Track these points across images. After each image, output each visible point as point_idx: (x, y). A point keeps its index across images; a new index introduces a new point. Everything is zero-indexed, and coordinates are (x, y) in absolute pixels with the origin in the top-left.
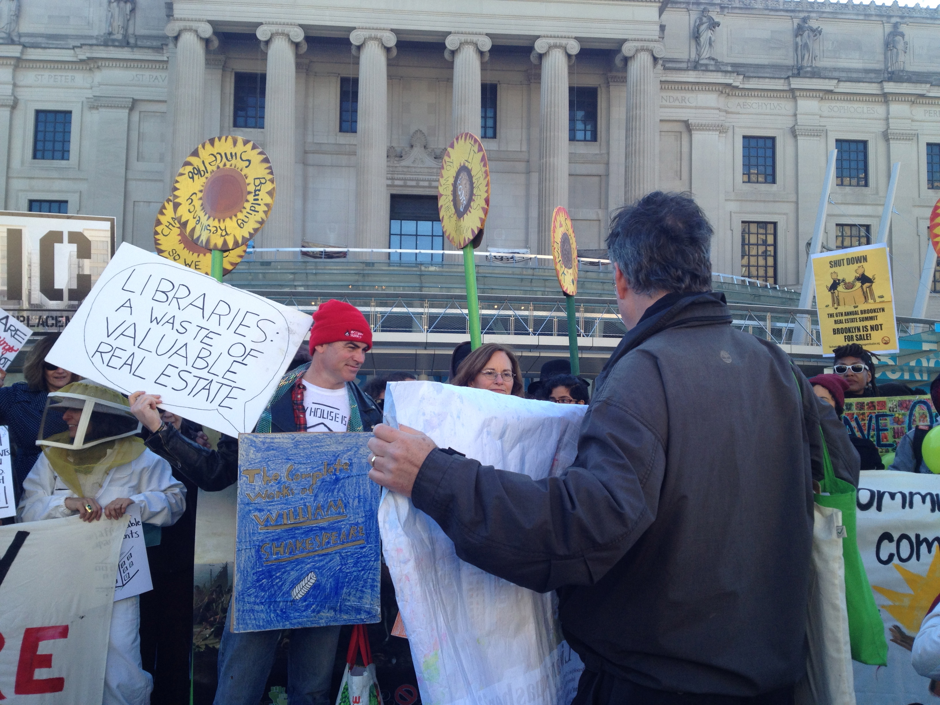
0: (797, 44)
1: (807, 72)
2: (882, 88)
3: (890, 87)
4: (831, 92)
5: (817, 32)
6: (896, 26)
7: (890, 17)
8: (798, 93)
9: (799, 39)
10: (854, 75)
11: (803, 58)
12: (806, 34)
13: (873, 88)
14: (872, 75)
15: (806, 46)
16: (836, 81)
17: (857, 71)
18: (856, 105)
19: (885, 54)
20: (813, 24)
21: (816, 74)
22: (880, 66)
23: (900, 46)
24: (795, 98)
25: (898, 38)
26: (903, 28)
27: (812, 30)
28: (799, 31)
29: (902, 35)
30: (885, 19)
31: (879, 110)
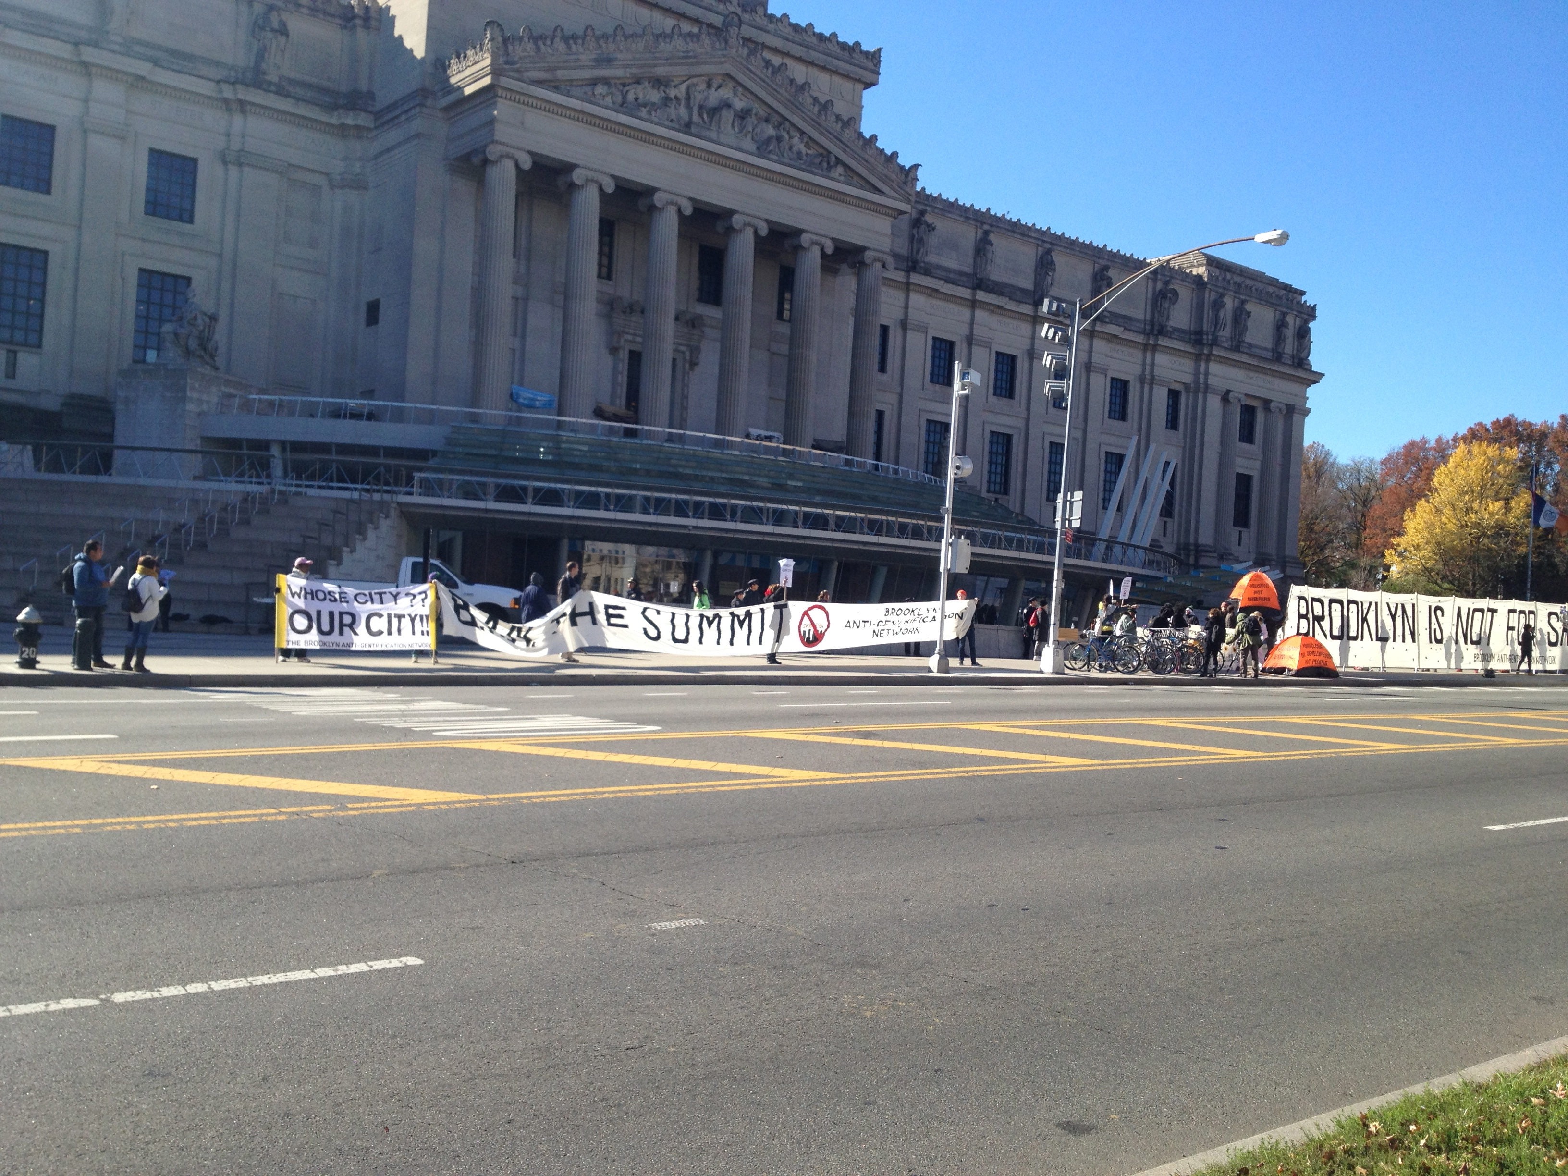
0: (913, 236)
1: (921, 267)
2: (974, 295)
3: (981, 295)
4: (937, 291)
5: (931, 228)
6: (986, 233)
7: (982, 223)
8: (912, 287)
9: (915, 231)
10: (952, 276)
11: (918, 251)
12: (923, 227)
13: (966, 293)
14: (965, 279)
15: (921, 241)
16: (942, 282)
17: (955, 272)
18: (951, 306)
19: (975, 258)
20: (928, 218)
21: (927, 272)
22: (968, 270)
23: (989, 255)
24: (908, 290)
25: (988, 247)
26: (992, 237)
27: (928, 225)
28: (917, 222)
29: (992, 245)
30: (978, 224)
31: (966, 313)
